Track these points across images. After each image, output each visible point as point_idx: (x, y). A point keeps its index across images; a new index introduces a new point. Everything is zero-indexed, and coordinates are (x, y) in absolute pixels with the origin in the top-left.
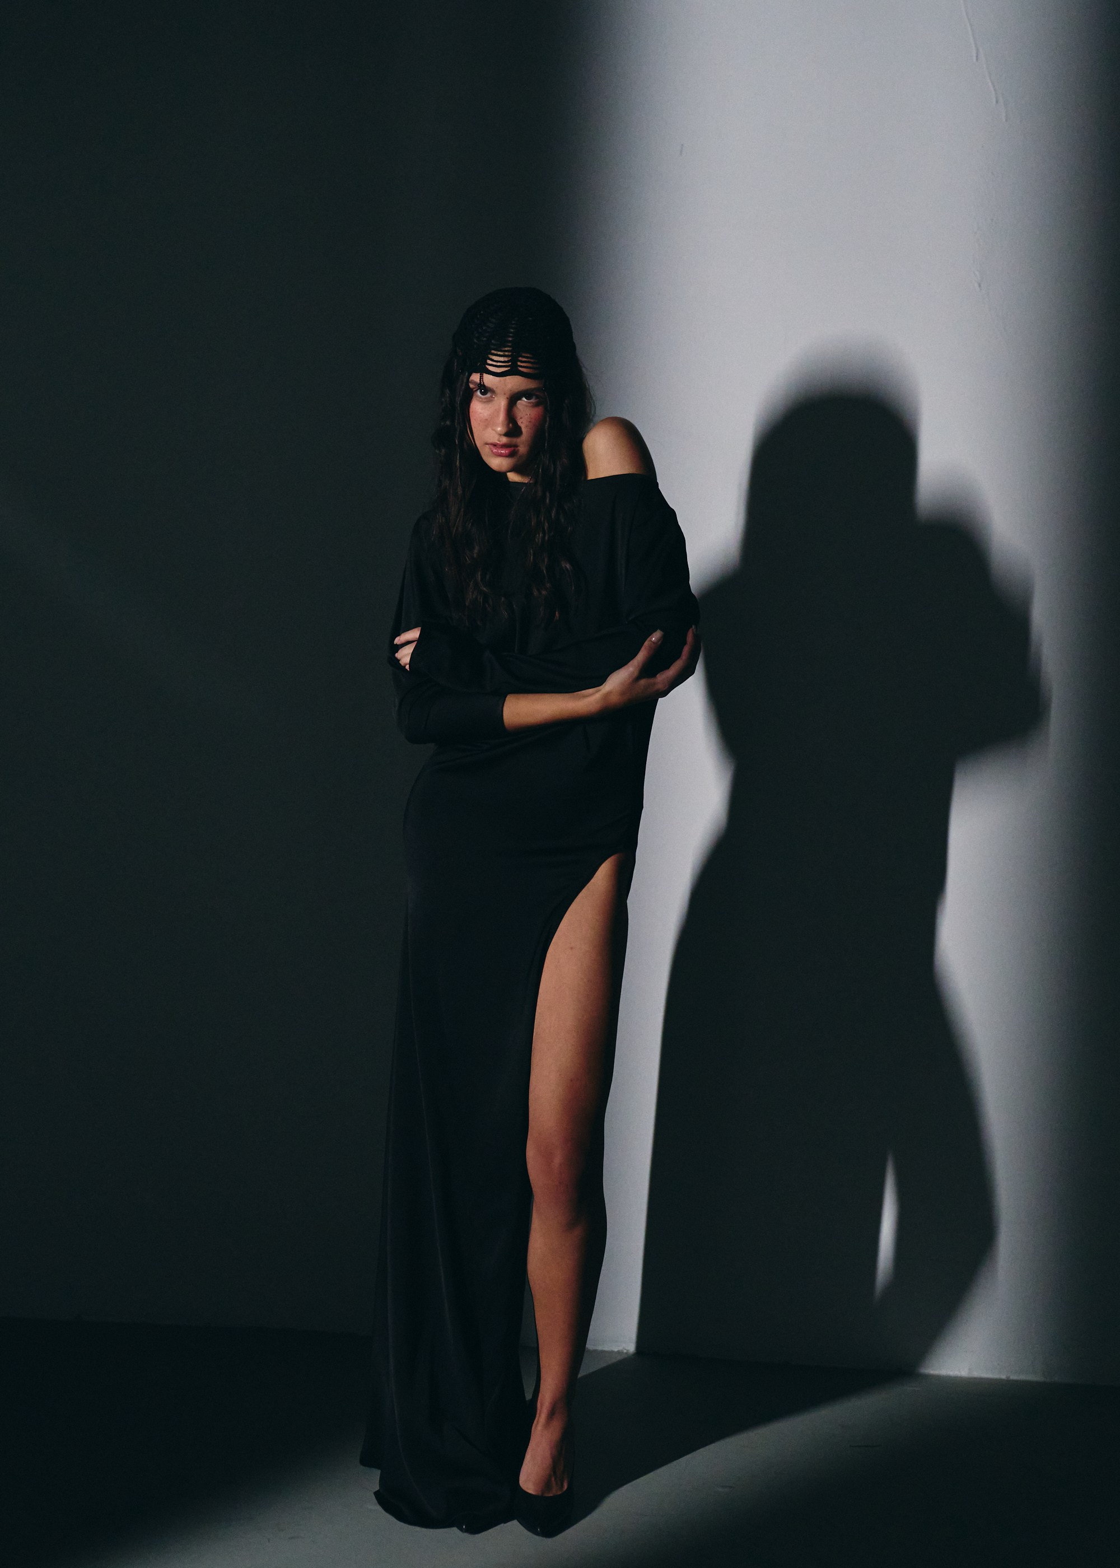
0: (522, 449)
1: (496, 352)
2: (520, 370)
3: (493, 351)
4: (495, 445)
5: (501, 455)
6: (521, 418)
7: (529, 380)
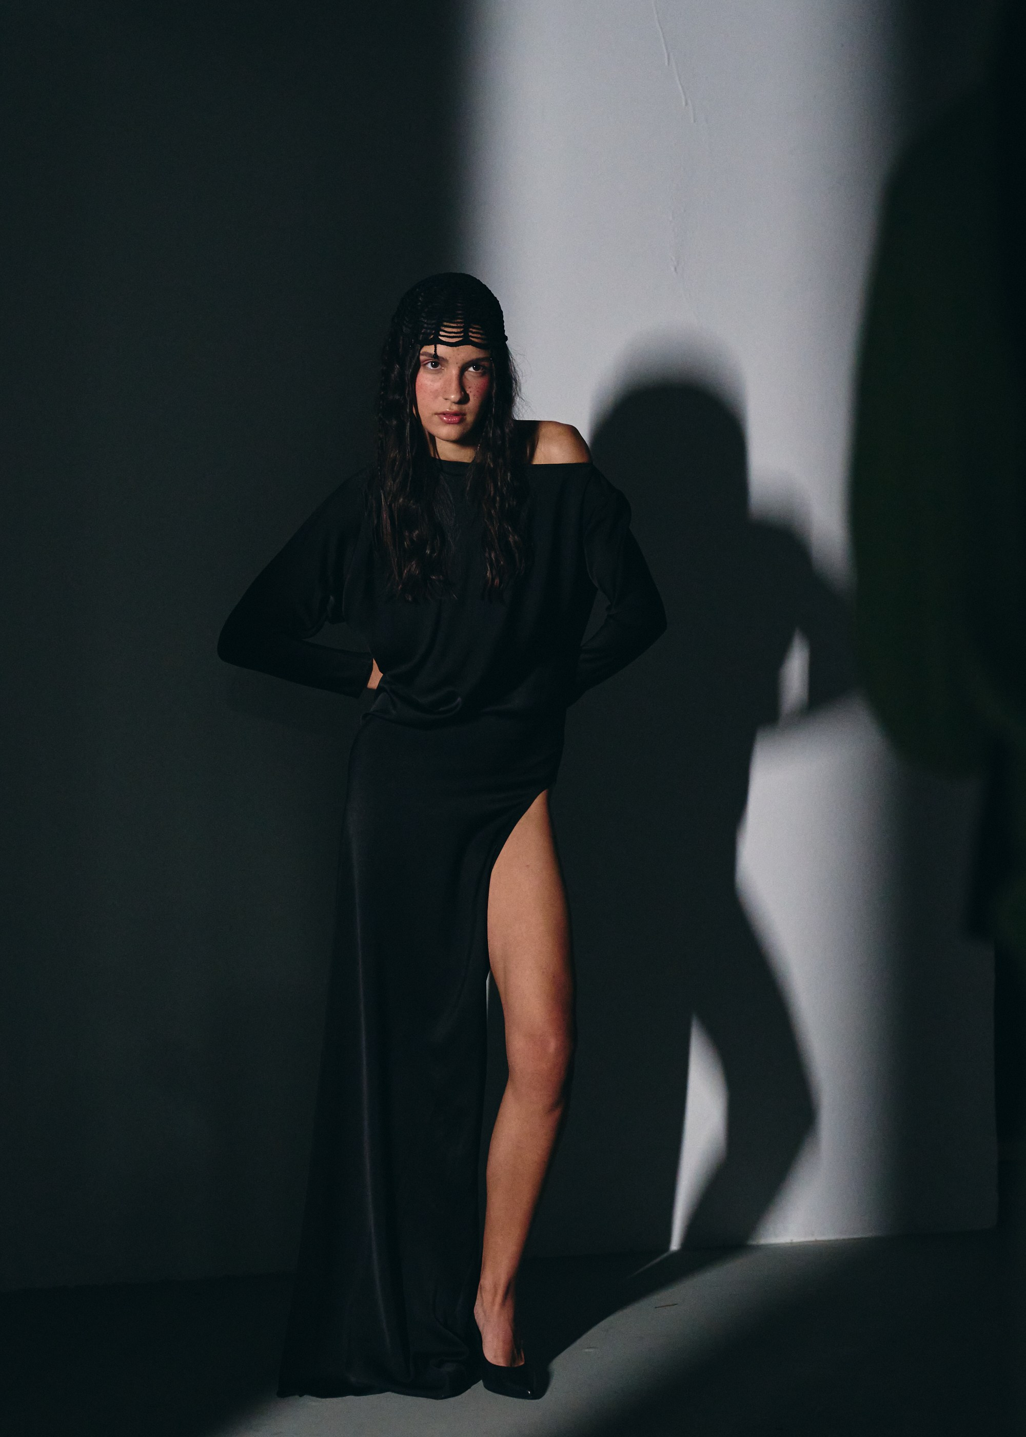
0: (470, 418)
1: (448, 324)
2: (472, 340)
3: (445, 324)
4: (444, 414)
5: (449, 423)
6: (470, 388)
7: (478, 349)
